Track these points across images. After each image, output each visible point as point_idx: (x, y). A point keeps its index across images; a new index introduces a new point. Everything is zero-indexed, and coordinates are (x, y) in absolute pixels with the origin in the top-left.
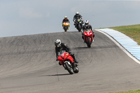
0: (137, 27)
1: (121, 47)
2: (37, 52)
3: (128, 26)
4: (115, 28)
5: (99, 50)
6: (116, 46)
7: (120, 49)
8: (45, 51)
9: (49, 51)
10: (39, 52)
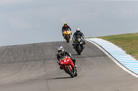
0: (126, 36)
1: (110, 57)
2: (27, 61)
3: (116, 36)
4: (104, 38)
5: (88, 59)
6: (105, 55)
7: (109, 58)
8: (34, 60)
9: (39, 60)
10: (29, 61)
